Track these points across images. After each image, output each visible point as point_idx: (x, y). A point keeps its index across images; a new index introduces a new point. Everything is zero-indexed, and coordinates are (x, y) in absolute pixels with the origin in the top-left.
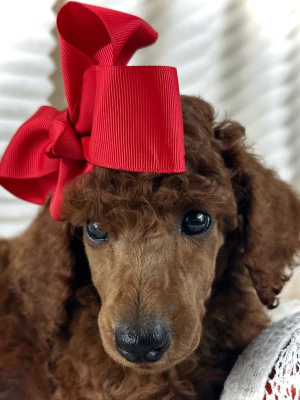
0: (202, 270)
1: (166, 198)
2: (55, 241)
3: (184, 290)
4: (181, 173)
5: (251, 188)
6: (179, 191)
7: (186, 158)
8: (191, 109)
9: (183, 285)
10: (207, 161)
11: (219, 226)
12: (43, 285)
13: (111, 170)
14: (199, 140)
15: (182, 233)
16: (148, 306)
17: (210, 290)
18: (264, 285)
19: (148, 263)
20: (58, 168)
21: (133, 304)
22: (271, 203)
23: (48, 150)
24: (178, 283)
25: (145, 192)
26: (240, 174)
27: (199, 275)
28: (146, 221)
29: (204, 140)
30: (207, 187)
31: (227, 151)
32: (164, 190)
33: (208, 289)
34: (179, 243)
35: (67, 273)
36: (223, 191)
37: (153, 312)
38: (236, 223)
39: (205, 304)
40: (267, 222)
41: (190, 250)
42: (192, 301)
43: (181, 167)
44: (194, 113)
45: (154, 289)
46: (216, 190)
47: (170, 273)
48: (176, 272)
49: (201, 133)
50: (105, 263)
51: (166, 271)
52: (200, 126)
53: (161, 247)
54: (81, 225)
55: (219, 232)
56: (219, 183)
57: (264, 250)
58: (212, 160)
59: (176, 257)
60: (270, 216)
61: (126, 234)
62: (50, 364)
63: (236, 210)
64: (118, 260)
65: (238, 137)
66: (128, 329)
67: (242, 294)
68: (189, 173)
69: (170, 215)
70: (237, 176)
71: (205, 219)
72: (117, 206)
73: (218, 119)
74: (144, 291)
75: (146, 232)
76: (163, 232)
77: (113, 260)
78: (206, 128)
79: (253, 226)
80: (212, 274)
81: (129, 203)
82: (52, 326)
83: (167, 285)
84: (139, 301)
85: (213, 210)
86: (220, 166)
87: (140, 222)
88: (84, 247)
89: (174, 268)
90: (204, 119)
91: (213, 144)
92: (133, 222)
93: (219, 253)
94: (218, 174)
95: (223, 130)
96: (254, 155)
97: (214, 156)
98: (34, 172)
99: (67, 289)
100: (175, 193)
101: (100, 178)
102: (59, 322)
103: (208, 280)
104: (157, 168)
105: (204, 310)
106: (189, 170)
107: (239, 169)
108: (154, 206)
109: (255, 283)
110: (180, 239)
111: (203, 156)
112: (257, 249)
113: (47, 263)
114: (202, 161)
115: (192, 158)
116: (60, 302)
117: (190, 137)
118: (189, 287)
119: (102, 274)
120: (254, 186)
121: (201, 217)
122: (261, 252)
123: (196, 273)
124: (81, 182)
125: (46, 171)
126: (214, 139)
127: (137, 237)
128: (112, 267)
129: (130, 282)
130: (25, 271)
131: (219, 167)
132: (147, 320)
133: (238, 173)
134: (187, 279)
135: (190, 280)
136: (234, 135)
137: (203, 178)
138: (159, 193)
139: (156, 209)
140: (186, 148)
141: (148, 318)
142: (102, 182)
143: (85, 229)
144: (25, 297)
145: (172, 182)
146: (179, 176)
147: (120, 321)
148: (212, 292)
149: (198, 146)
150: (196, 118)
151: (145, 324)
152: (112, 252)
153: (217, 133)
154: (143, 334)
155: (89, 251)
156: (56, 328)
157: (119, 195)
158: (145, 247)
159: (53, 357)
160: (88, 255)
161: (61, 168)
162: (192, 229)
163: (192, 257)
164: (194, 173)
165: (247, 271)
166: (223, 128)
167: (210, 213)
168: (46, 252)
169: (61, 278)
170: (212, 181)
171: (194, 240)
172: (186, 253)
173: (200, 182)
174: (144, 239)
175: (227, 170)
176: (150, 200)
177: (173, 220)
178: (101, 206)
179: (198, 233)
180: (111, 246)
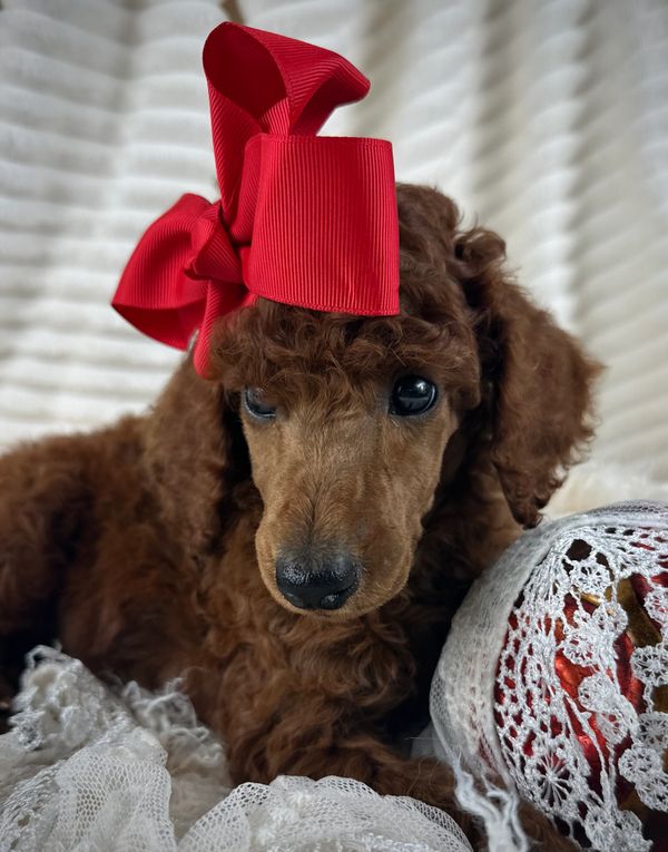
0: (418, 471)
1: (364, 357)
2: (201, 411)
3: (387, 504)
4: (392, 317)
5: (507, 340)
6: (387, 346)
7: (401, 290)
8: (418, 208)
9: (385, 496)
10: (436, 296)
11: (451, 401)
12: (186, 474)
13: (282, 305)
14: (427, 259)
15: (390, 411)
16: (327, 527)
17: (432, 499)
18: (520, 493)
19: (332, 458)
20: (205, 294)
21: (303, 522)
22: (537, 365)
23: (187, 267)
24: (378, 492)
25: (333, 345)
26: (489, 320)
27: (414, 479)
28: (334, 392)
29: (435, 261)
30: (433, 340)
31: (471, 279)
32: (362, 343)
33: (428, 499)
34: (384, 429)
35: (220, 461)
36: (457, 347)
37: (334, 537)
38: (478, 396)
39: (422, 521)
40: (530, 395)
41: (401, 440)
42: (399, 520)
43: (392, 305)
44: (424, 214)
45: (338, 501)
46: (447, 346)
47: (366, 476)
48: (377, 475)
49: (432, 249)
50: (270, 453)
51: (361, 472)
52: (431, 237)
53: (355, 435)
54: (237, 389)
55: (451, 410)
56: (454, 333)
57: (523, 439)
58: (446, 295)
59: (377, 451)
60: (536, 385)
61: (302, 410)
62: (199, 595)
63: (479, 377)
64: (288, 452)
65: (493, 256)
66: (294, 561)
67: (484, 504)
68: (405, 314)
69: (372, 384)
70: (484, 322)
71: (428, 390)
72: (288, 365)
73: (464, 226)
74: (321, 504)
75: (333, 409)
76: (359, 410)
77: (281, 451)
78: (441, 241)
79: (507, 400)
80: (435, 478)
81: (307, 361)
82: (198, 538)
83: (359, 495)
84: (313, 518)
85: (441, 377)
86: (458, 306)
87: (324, 394)
88: (242, 424)
89: (373, 469)
90: (439, 226)
91: (452, 269)
92: (313, 392)
93: (449, 444)
94: (452, 318)
95: (470, 244)
96: (518, 287)
97: (449, 289)
98: (169, 301)
99: (219, 485)
100: (379, 349)
101: (265, 318)
102: (209, 532)
103: (427, 487)
104: (352, 306)
105: (420, 529)
106: (406, 310)
107: (488, 311)
108: (346, 369)
109: (506, 490)
110: (385, 422)
111: (430, 288)
112: (513, 438)
113: (192, 442)
114: (428, 297)
115: (411, 291)
116: (209, 504)
117: (413, 255)
118: (394, 499)
119: (266, 471)
120: (512, 337)
121: (421, 386)
122: (519, 441)
123: (409, 477)
124: (236, 321)
125: (188, 299)
126: (453, 259)
127: (319, 416)
128: (279, 461)
129: (303, 489)
130: (161, 453)
131: (455, 307)
132: (323, 549)
133: (486, 318)
134: (392, 485)
135: (399, 487)
136: (488, 254)
137: (427, 325)
138: (354, 348)
139: (348, 374)
140: (403, 274)
141: (325, 546)
142: (268, 324)
143: (243, 396)
144: (162, 490)
145: (377, 331)
146: (388, 322)
147: (283, 548)
148: (435, 502)
149: (423, 272)
150: (425, 223)
151: (320, 555)
152: (281, 437)
153: (459, 250)
154: (315, 570)
155: (249, 432)
156: (205, 540)
157: (293, 348)
158: (330, 433)
159: (204, 585)
160: (247, 437)
161: (209, 295)
162: (407, 405)
163: (404, 451)
164: (414, 315)
165: (494, 470)
166: (470, 241)
167: (438, 382)
168: (189, 427)
169: (212, 468)
170: (441, 330)
171: (408, 424)
172: (394, 446)
173: (421, 331)
174: (329, 420)
175: (468, 312)
176: (339, 359)
177: (376, 392)
178: (263, 364)
179: (416, 411)
180: (279, 427)
